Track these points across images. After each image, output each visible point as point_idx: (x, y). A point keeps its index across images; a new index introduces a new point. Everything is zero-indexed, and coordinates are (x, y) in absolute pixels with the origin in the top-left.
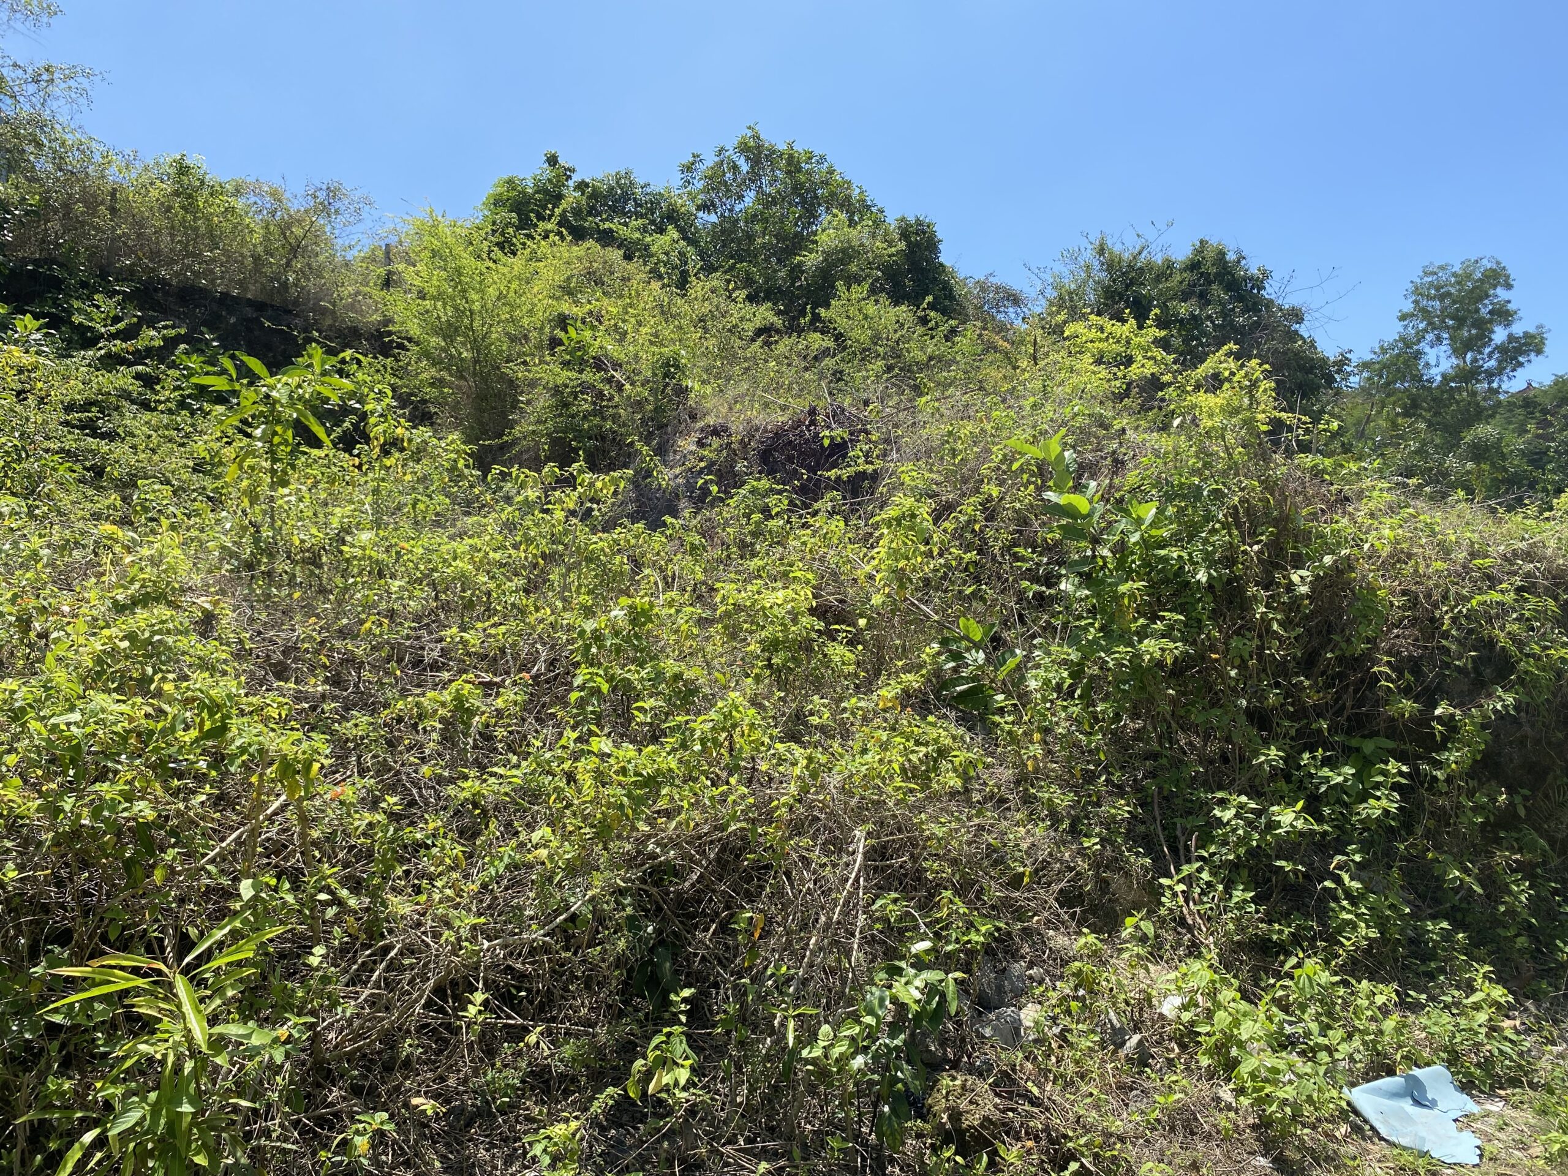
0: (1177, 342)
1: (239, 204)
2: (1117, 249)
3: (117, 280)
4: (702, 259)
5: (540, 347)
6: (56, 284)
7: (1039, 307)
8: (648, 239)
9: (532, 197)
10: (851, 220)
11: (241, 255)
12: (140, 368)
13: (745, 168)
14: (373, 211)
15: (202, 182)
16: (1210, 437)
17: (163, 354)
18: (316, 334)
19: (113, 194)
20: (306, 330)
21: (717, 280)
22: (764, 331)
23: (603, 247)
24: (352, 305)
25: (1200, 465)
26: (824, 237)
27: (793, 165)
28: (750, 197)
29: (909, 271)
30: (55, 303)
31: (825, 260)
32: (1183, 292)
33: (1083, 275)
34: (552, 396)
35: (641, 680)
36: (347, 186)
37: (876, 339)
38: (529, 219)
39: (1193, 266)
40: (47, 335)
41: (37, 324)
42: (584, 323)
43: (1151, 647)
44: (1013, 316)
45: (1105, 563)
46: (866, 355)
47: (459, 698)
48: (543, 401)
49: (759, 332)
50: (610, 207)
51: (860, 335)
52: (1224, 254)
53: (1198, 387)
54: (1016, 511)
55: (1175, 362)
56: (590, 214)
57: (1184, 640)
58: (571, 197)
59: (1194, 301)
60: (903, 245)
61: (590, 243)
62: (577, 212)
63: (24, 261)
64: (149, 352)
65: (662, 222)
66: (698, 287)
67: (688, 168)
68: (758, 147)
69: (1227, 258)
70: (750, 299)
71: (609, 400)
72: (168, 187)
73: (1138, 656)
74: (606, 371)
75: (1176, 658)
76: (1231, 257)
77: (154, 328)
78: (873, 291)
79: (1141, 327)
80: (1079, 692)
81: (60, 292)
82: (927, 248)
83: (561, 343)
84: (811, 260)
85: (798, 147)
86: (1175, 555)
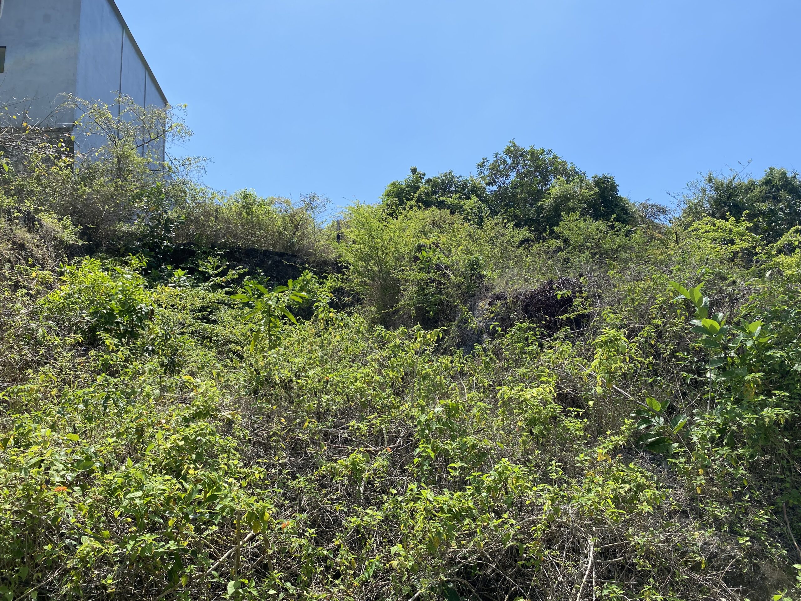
0: (763, 225)
1: (271, 209)
2: (720, 178)
3: (219, 249)
4: (490, 209)
5: (410, 262)
6: (193, 254)
7: (678, 214)
8: (462, 203)
9: (404, 190)
10: (567, 180)
11: (273, 232)
12: (227, 289)
13: (509, 161)
14: (331, 205)
15: (254, 201)
16: (791, 282)
17: (238, 282)
18: (307, 265)
19: (216, 211)
20: (303, 264)
21: (498, 218)
22: (525, 241)
23: (440, 209)
24: (324, 250)
25: (786, 298)
26: (553, 190)
27: (534, 156)
28: (513, 175)
29: (602, 202)
30: (192, 262)
31: (555, 202)
32: (762, 197)
33: (701, 194)
34: (416, 285)
35: (453, 449)
36: (319, 194)
37: (586, 240)
38: (403, 200)
39: (767, 182)
40: (188, 277)
41: (183, 272)
42: (430, 248)
43: (768, 413)
44: (663, 220)
45: (733, 361)
46: (581, 249)
47: (354, 463)
48: (412, 288)
49: (522, 243)
50: (443, 190)
51: (577, 239)
52: (785, 174)
53: (780, 251)
54: (674, 332)
55: (762, 239)
56: (433, 194)
57: (791, 408)
58: (423, 187)
59: (770, 201)
60: (597, 189)
61: (434, 208)
62: (426, 194)
63: (179, 245)
64: (233, 281)
65: (469, 193)
66: (489, 223)
67: (481, 165)
68: (516, 150)
69: (788, 176)
70: (516, 226)
71: (444, 285)
72: (240, 205)
73: (760, 419)
74: (442, 270)
75: (787, 420)
76: (789, 175)
77: (234, 270)
78: (582, 215)
79: (737, 221)
80: (725, 441)
81: (194, 256)
82: (611, 190)
83: (419, 259)
84: (547, 203)
85: (537, 148)
86: (778, 355)
